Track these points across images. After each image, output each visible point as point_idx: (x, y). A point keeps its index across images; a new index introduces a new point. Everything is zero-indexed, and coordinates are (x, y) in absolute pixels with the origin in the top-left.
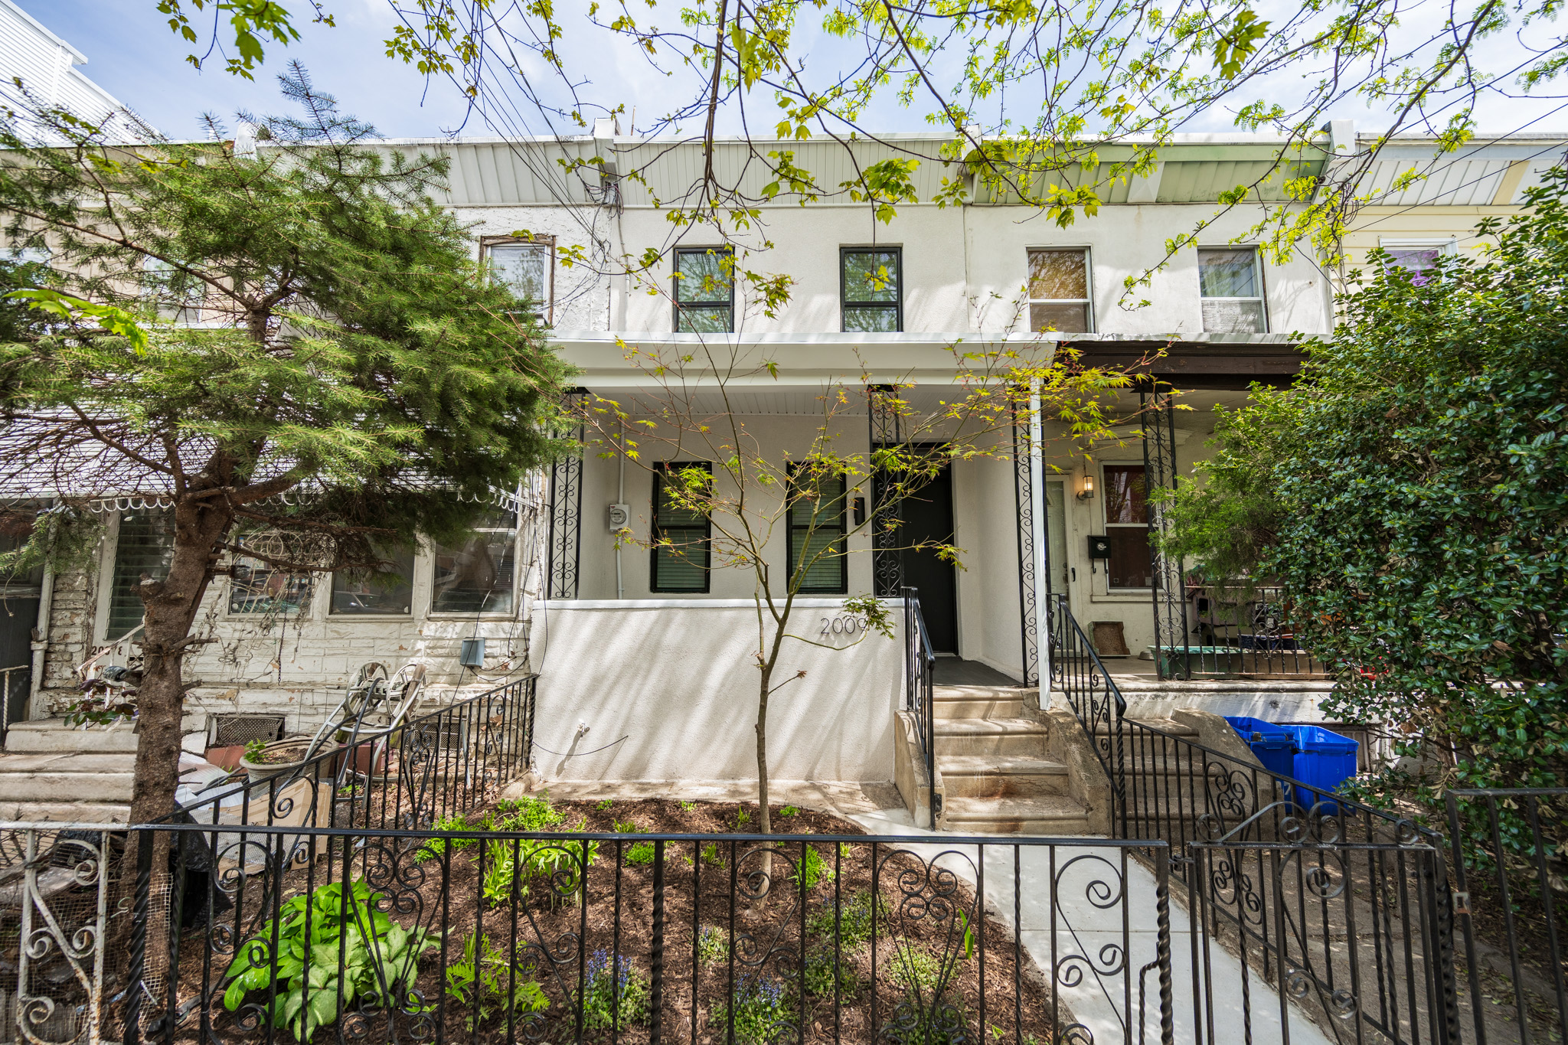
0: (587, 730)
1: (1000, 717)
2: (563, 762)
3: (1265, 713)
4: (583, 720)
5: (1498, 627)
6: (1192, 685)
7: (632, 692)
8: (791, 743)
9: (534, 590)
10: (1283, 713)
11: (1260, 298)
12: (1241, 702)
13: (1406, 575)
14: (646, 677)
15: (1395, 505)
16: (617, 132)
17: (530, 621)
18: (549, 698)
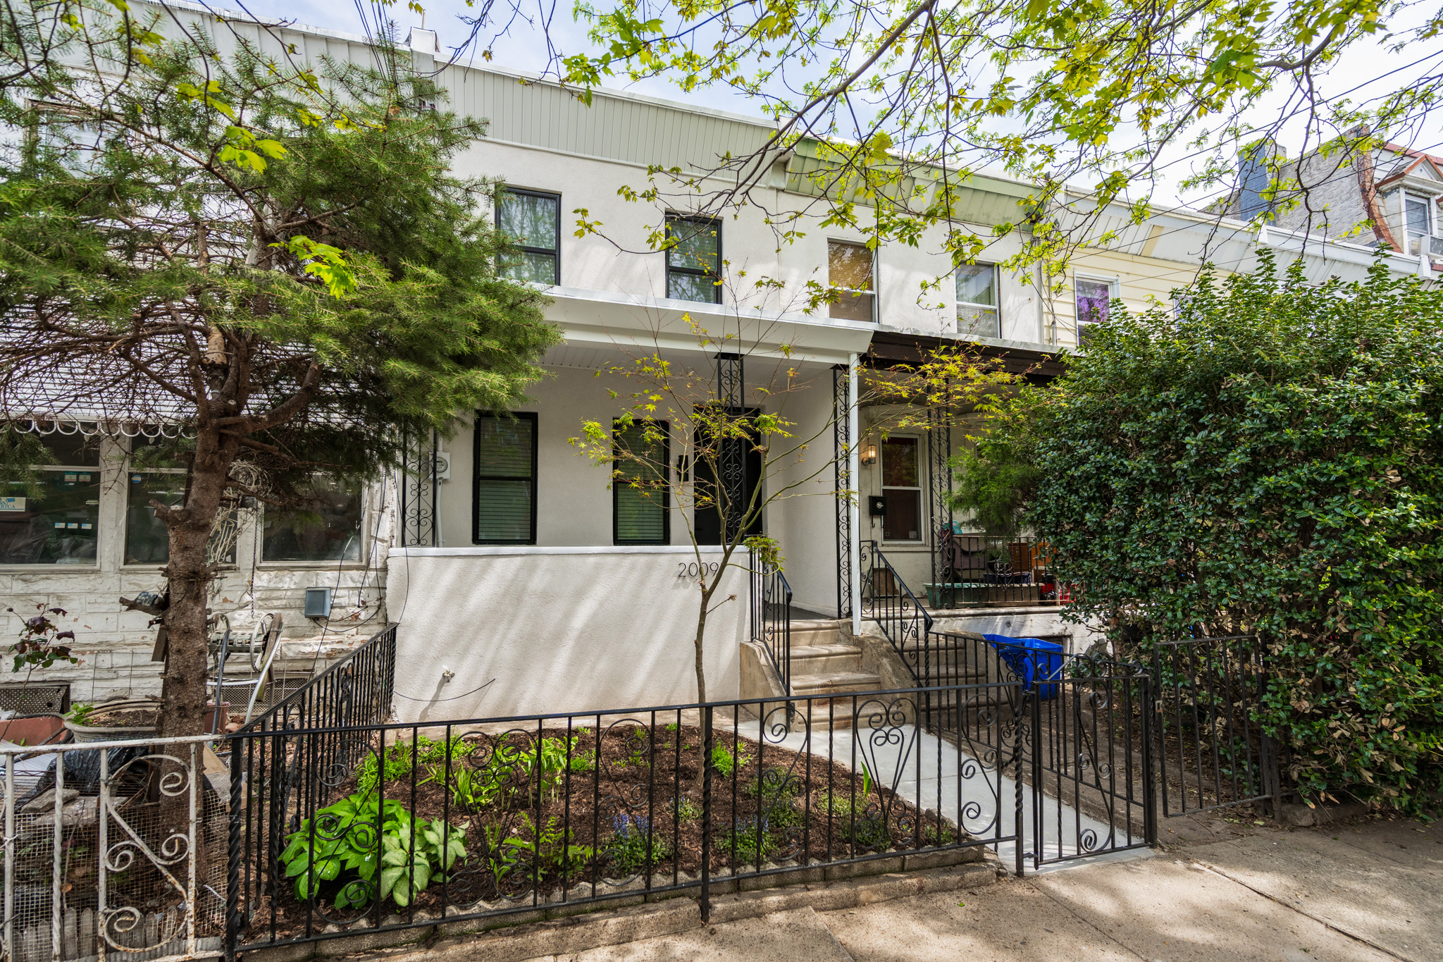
0: (453, 675)
1: (822, 644)
2: (427, 709)
3: (1003, 630)
4: (445, 667)
5: (1171, 550)
6: (957, 612)
7: (497, 637)
8: (651, 676)
9: (387, 537)
10: (1014, 631)
11: (996, 307)
12: (988, 623)
13: (1120, 520)
14: (511, 622)
15: (1117, 473)
16: (437, 48)
17: (385, 569)
18: (407, 647)
